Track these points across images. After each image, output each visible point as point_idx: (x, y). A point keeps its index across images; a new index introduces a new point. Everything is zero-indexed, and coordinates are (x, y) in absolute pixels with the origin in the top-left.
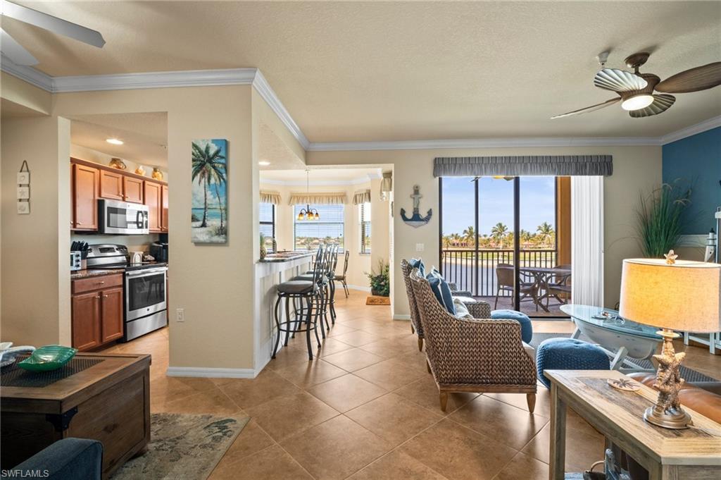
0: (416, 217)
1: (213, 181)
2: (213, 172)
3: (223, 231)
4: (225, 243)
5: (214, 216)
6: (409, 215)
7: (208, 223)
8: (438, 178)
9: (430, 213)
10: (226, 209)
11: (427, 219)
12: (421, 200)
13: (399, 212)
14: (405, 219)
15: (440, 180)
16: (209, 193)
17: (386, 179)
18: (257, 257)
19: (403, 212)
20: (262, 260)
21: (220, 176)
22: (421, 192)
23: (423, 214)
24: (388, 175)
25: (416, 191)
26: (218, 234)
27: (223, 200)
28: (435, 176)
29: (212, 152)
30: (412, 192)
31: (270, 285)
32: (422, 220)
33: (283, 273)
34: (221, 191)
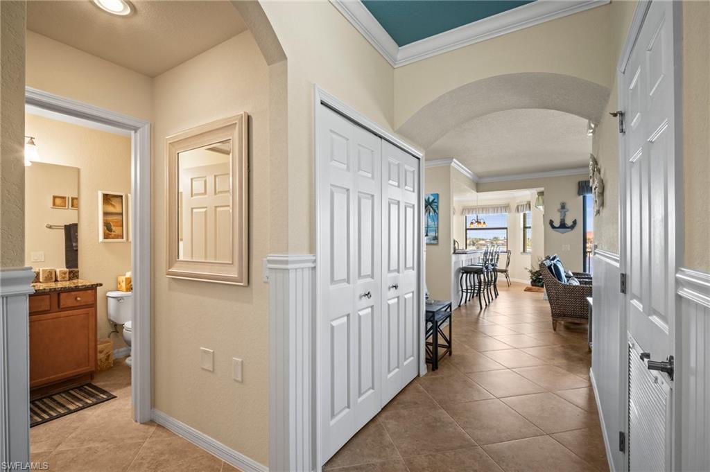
0: (563, 225)
1: (431, 214)
2: (431, 209)
3: (436, 238)
4: (437, 244)
5: (431, 231)
6: (557, 224)
7: (429, 234)
8: (582, 197)
9: (575, 222)
10: (437, 227)
11: (572, 227)
12: (567, 213)
13: (548, 222)
14: (553, 227)
15: (584, 198)
16: (429, 220)
17: (540, 197)
18: (452, 251)
19: (551, 222)
20: (454, 253)
21: (435, 211)
22: (567, 207)
23: (569, 222)
24: (541, 194)
25: (563, 207)
26: (434, 240)
27: (436, 223)
28: (579, 194)
29: (431, 200)
30: (559, 207)
31: (458, 267)
32: (568, 228)
33: (464, 261)
34: (435, 219)
